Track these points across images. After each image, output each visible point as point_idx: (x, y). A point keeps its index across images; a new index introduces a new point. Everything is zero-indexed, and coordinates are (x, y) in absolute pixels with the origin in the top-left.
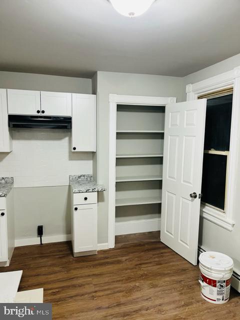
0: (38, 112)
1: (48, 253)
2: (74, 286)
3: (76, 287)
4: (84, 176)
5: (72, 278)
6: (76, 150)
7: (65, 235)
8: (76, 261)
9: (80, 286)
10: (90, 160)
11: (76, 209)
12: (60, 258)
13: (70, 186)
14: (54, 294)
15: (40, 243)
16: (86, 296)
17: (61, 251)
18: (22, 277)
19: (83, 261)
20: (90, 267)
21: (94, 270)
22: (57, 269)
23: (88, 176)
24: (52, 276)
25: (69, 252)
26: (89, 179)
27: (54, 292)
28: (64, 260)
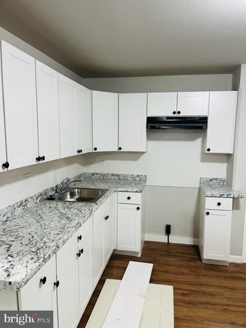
0: (174, 113)
1: (176, 253)
2: (204, 293)
3: (206, 294)
4: (216, 179)
5: (202, 285)
6: (209, 152)
7: (192, 239)
8: (204, 267)
9: (211, 295)
10: (225, 162)
11: (208, 213)
12: (187, 260)
13: (200, 189)
14: (184, 295)
15: (167, 242)
16: (218, 306)
17: (188, 254)
18: (153, 270)
19: (213, 270)
20: (221, 278)
21: (225, 281)
22: (185, 271)
23: (221, 180)
24: (180, 276)
25: (197, 257)
26: (221, 183)
27: (184, 294)
28: (192, 264)
